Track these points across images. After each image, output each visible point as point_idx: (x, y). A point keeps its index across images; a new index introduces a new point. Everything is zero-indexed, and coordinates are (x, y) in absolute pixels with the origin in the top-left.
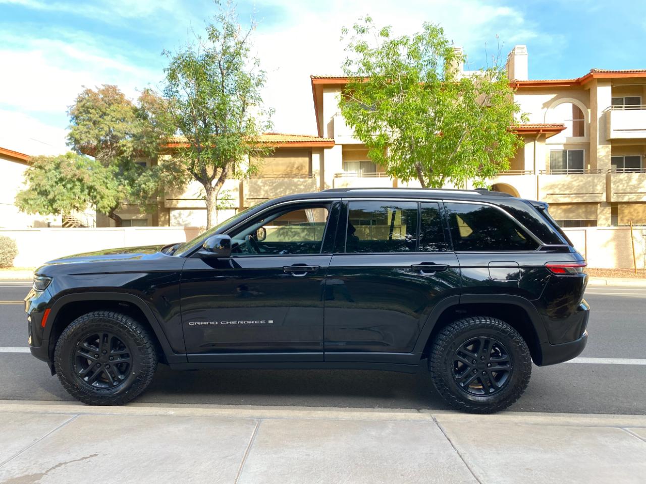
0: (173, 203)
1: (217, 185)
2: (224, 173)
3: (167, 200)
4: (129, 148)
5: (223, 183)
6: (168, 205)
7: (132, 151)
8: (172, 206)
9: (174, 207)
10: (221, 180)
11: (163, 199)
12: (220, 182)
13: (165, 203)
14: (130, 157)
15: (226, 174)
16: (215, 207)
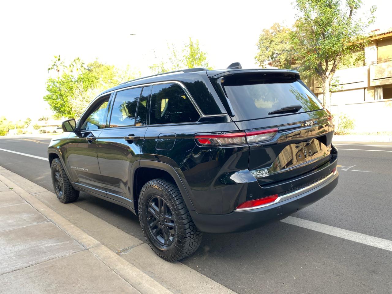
0: (319, 90)
1: (329, 74)
2: (335, 65)
3: (316, 88)
4: (283, 59)
5: (334, 73)
6: (316, 91)
7: (285, 61)
8: (319, 92)
9: (320, 92)
10: (333, 70)
11: (313, 88)
12: (332, 72)
13: (315, 91)
14: (284, 65)
15: (336, 65)
16: (328, 91)
